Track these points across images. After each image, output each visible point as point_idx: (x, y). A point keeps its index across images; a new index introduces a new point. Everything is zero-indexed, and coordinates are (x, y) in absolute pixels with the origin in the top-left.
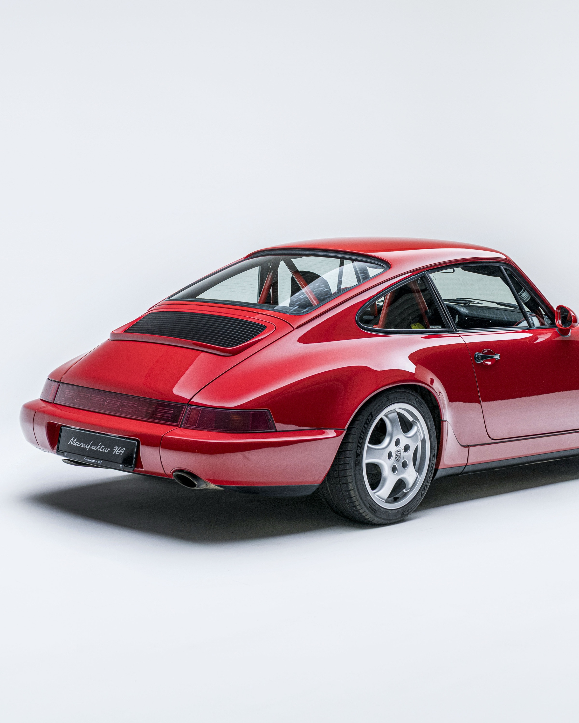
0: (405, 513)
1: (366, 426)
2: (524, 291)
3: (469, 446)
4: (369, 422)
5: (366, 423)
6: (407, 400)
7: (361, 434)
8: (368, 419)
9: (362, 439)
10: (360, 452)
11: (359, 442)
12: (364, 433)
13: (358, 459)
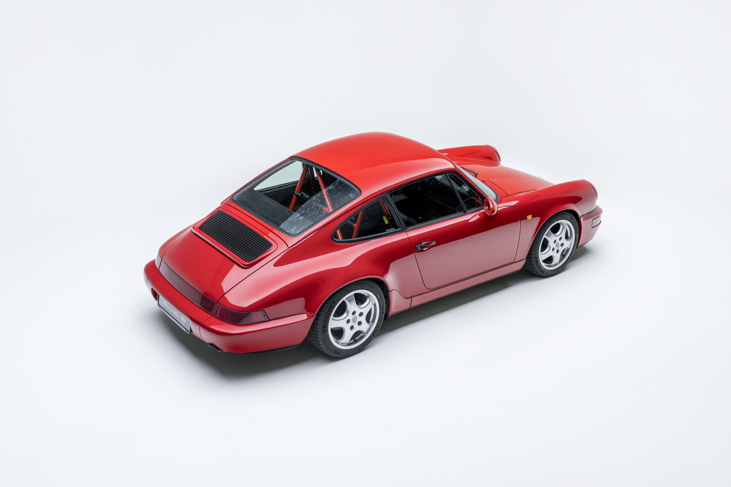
0: (361, 348)
1: (330, 310)
2: (465, 185)
3: (411, 297)
4: (333, 307)
5: (330, 308)
6: (361, 287)
7: (327, 315)
8: (331, 305)
9: (327, 317)
10: (326, 325)
11: (325, 319)
12: (328, 314)
13: (325, 328)
